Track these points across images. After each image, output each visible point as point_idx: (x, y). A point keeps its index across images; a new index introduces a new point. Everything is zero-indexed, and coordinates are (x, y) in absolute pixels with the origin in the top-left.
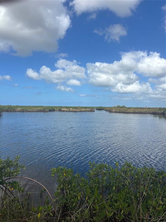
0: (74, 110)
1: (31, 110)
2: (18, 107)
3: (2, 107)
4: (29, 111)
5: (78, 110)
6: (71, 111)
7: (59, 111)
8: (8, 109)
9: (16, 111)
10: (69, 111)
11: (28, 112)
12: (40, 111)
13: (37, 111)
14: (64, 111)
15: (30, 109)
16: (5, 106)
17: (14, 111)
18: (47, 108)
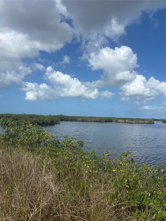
0: (129, 122)
1: (90, 120)
2: (80, 117)
3: (67, 117)
4: (88, 121)
5: (134, 122)
6: (127, 123)
7: (116, 122)
8: (71, 119)
9: (77, 121)
10: (125, 122)
11: (86, 121)
12: (97, 121)
13: (95, 121)
14: (120, 122)
15: (88, 119)
16: (69, 117)
17: (76, 121)
18: (103, 119)
